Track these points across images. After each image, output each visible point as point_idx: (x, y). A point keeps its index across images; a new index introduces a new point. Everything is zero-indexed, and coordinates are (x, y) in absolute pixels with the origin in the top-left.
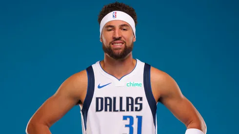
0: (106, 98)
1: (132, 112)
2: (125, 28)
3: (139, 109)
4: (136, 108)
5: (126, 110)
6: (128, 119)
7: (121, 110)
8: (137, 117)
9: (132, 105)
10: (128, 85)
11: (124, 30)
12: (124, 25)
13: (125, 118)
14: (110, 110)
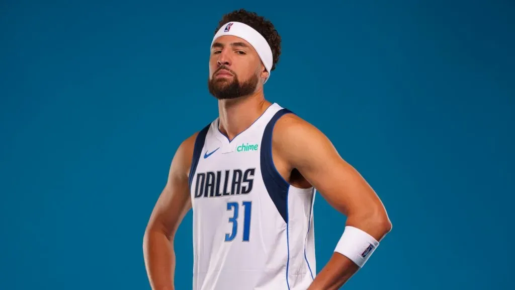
0: (209, 173)
1: (238, 196)
2: (241, 49)
3: (247, 189)
4: (244, 188)
5: (230, 194)
6: (233, 208)
7: (225, 193)
8: (244, 203)
9: (239, 183)
10: (240, 149)
11: (242, 53)
12: (240, 44)
13: (229, 206)
14: (212, 195)
